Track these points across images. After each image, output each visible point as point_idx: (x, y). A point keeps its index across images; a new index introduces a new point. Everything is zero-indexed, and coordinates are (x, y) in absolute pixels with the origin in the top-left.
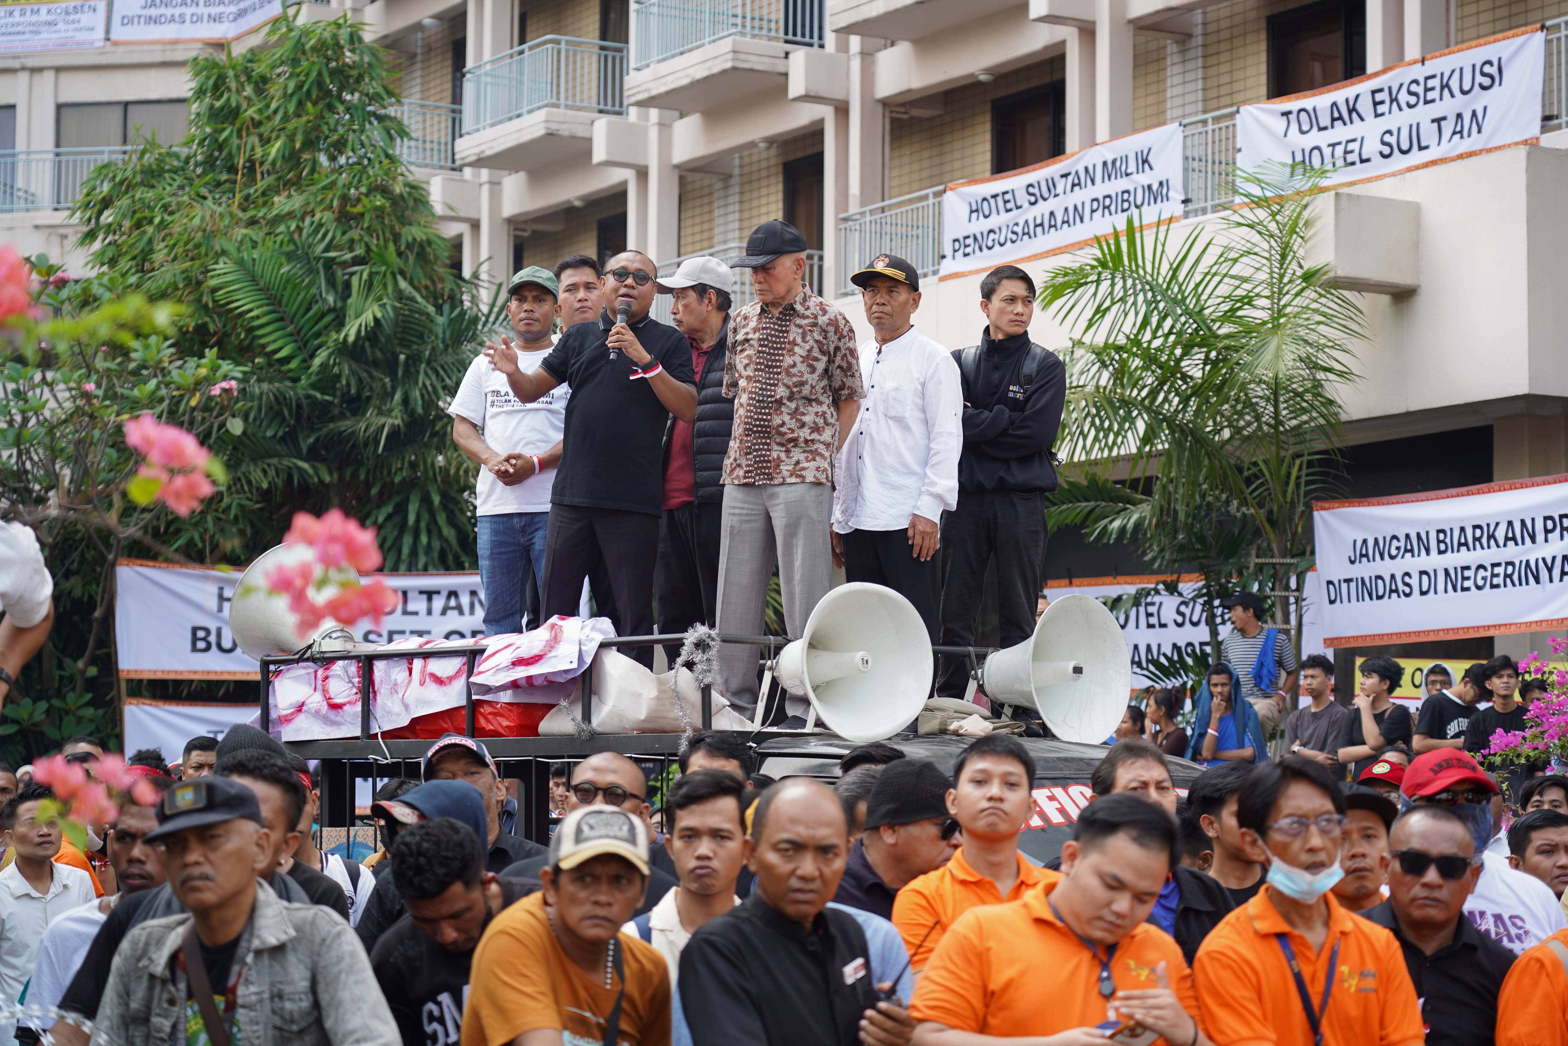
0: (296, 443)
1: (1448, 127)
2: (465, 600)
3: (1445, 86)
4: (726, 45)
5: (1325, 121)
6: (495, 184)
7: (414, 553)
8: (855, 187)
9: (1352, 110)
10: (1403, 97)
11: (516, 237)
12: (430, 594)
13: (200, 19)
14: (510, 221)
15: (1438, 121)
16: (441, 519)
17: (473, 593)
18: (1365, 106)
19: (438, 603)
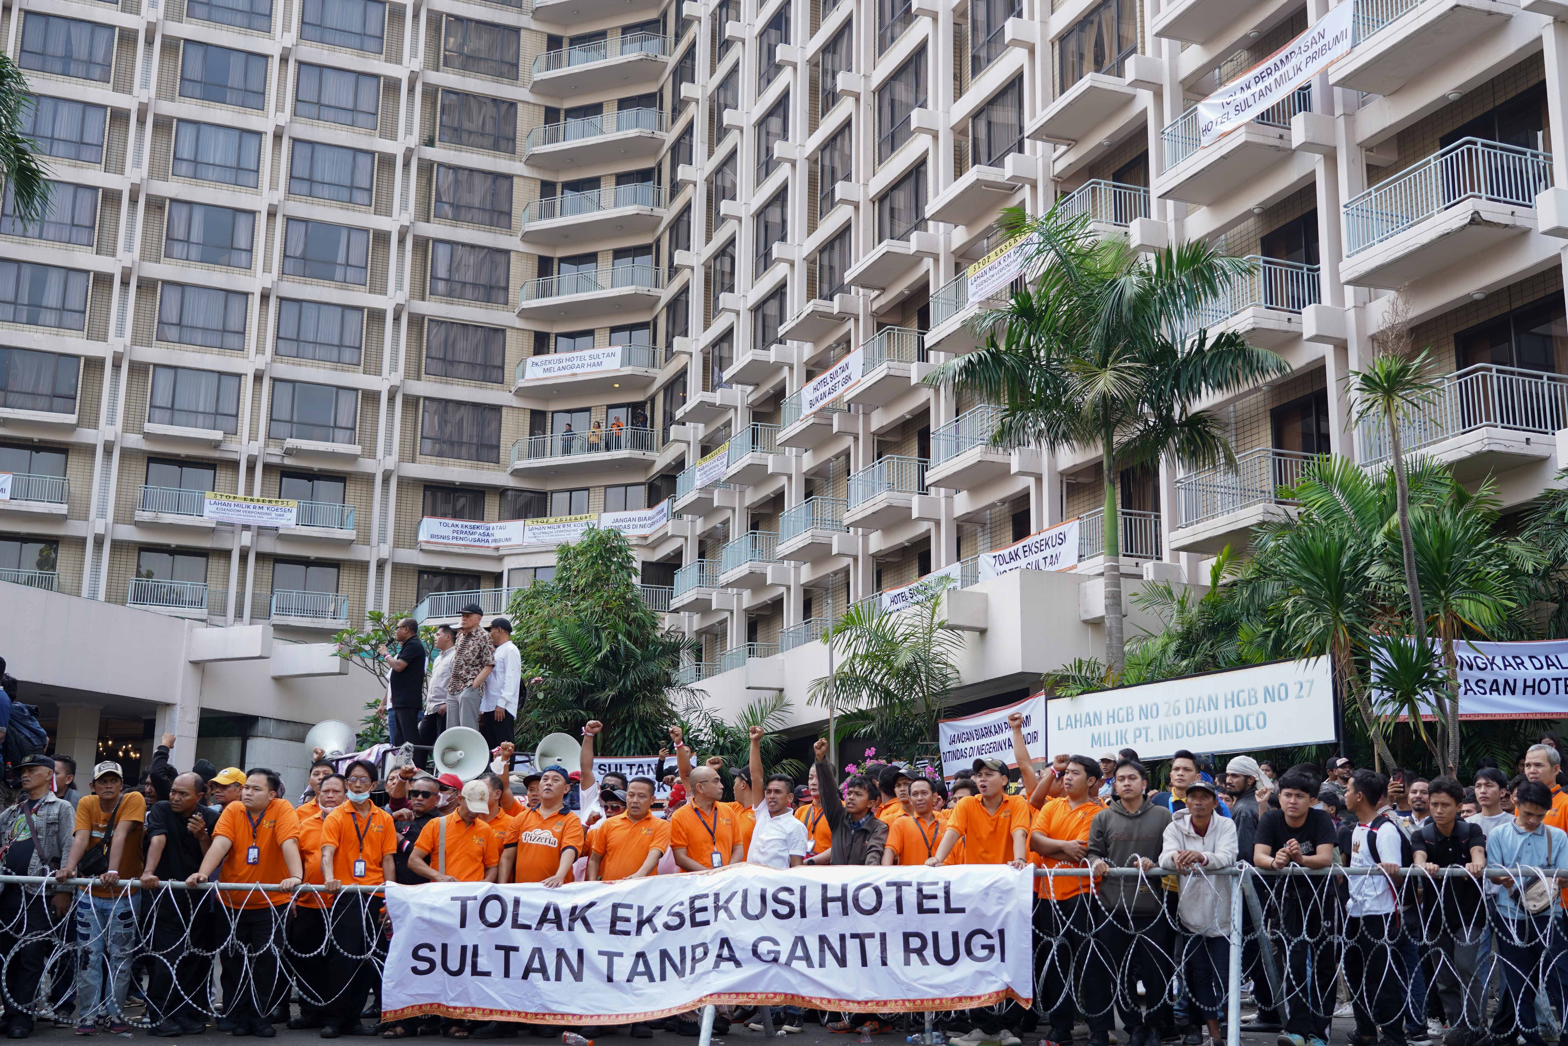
0: (582, 703)
1: (1048, 561)
2: (646, 768)
3: (1047, 544)
4: (809, 533)
5: (1008, 560)
6: (739, 595)
7: (629, 749)
8: (860, 593)
9: (1017, 555)
10: (1034, 549)
11: (750, 618)
12: (631, 766)
13: (636, 527)
14: (746, 610)
15: (1045, 558)
16: (640, 734)
17: (649, 765)
18: (1021, 553)
19: (634, 770)
